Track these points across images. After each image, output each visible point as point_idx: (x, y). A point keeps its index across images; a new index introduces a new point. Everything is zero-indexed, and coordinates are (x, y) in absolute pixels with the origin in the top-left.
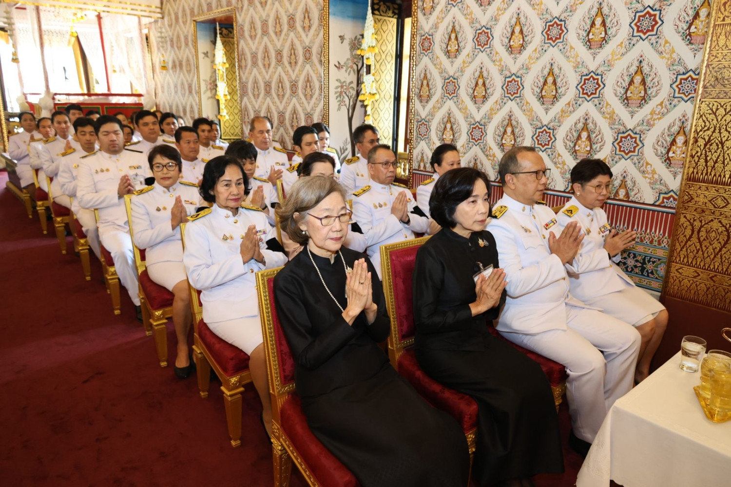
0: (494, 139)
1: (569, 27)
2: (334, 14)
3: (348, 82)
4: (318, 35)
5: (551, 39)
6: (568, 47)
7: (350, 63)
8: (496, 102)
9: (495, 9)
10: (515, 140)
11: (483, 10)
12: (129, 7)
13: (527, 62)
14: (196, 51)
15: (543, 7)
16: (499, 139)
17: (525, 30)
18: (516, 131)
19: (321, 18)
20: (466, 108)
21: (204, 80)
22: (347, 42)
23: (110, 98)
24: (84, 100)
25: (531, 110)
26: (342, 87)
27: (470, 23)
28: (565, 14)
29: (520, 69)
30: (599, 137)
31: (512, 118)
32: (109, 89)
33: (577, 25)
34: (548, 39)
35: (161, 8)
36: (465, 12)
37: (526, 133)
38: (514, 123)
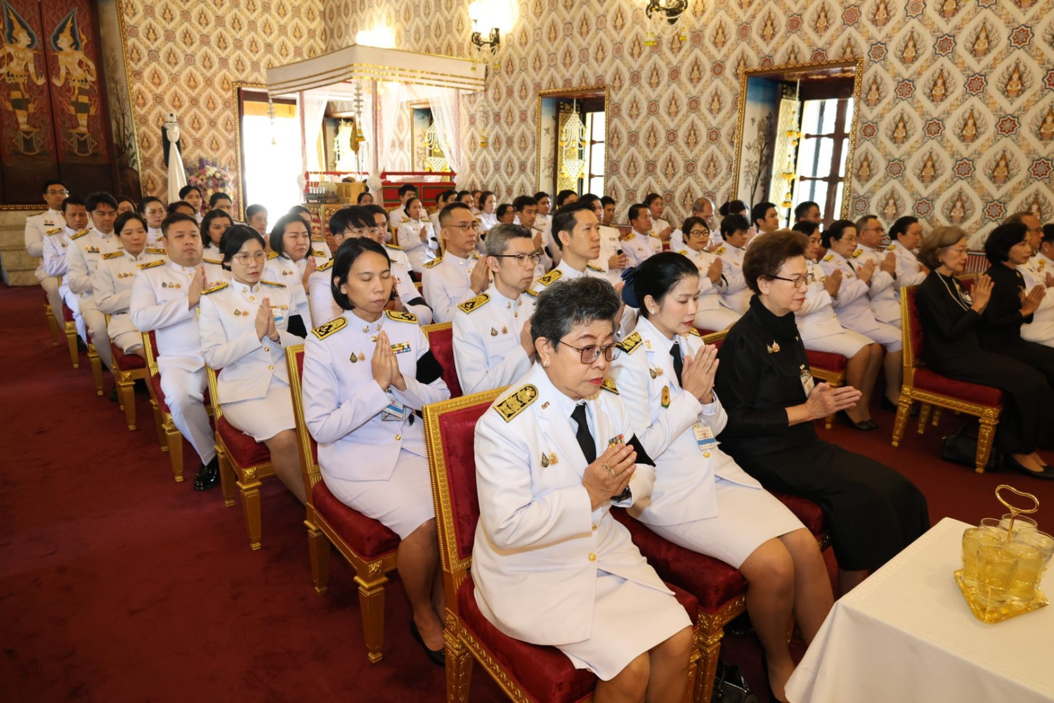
0: (942, 212)
1: (1022, 123)
2: (750, 99)
3: (754, 161)
4: (729, 118)
5: (1004, 131)
6: (1020, 138)
7: (756, 145)
8: (946, 181)
9: (948, 105)
10: (965, 213)
11: (935, 105)
12: (419, 75)
13: (980, 149)
14: (539, 127)
15: (997, 106)
16: (948, 212)
17: (978, 123)
18: (967, 205)
19: (735, 103)
20: (912, 186)
21: (544, 158)
22: (756, 124)
23: (426, 177)
24: (403, 179)
25: (982, 188)
26: (749, 166)
27: (920, 115)
28: (1019, 113)
29: (972, 154)
30: (1049, 209)
31: (963, 194)
32: (413, 168)
33: (1029, 122)
34: (1002, 131)
35: (485, 80)
36: (915, 106)
37: (976, 206)
38: (964, 198)
